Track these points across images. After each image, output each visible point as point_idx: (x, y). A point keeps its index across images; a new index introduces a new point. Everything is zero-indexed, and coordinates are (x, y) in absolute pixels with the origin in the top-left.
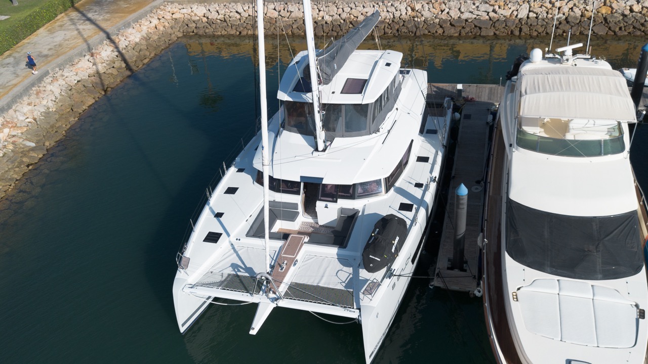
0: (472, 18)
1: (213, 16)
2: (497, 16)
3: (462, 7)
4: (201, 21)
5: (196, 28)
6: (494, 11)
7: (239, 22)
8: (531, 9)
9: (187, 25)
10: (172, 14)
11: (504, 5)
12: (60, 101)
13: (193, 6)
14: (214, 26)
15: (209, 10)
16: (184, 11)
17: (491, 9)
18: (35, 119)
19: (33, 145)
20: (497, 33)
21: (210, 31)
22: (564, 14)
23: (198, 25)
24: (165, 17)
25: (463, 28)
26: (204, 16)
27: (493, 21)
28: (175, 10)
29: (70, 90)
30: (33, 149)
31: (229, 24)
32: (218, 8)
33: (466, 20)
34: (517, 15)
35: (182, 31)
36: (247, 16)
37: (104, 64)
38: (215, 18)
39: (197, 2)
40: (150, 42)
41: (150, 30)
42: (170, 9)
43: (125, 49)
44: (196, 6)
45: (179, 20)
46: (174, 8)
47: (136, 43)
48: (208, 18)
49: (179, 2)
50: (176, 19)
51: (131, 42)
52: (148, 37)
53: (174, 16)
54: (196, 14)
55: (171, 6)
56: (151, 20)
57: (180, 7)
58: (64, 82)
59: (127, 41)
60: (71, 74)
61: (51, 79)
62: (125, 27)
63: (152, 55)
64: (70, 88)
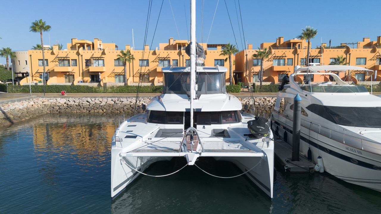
1: (72, 103)
4: (63, 105)
5: (59, 109)
7: (89, 106)
8: (255, 101)
9: (53, 108)
10: (43, 102)
11: (241, 99)
13: (57, 99)
14: (72, 108)
15: (69, 100)
16: (52, 101)
21: (68, 110)
22: (272, 103)
23: (60, 108)
24: (39, 102)
26: (65, 103)
28: (45, 100)
31: (82, 107)
32: (74, 100)
34: (249, 104)
35: (49, 110)
36: (94, 103)
39: (60, 97)
40: (29, 110)
41: (29, 106)
42: (41, 100)
43: (12, 110)
44: (60, 98)
45: (47, 105)
46: (44, 99)
47: (20, 109)
48: (68, 104)
49: (48, 97)
50: (45, 105)
51: (17, 108)
52: (27, 109)
53: (44, 103)
54: (59, 103)
55: (42, 98)
56: (30, 102)
57: (48, 99)
59: (14, 107)
62: (12, 102)
63: (30, 116)
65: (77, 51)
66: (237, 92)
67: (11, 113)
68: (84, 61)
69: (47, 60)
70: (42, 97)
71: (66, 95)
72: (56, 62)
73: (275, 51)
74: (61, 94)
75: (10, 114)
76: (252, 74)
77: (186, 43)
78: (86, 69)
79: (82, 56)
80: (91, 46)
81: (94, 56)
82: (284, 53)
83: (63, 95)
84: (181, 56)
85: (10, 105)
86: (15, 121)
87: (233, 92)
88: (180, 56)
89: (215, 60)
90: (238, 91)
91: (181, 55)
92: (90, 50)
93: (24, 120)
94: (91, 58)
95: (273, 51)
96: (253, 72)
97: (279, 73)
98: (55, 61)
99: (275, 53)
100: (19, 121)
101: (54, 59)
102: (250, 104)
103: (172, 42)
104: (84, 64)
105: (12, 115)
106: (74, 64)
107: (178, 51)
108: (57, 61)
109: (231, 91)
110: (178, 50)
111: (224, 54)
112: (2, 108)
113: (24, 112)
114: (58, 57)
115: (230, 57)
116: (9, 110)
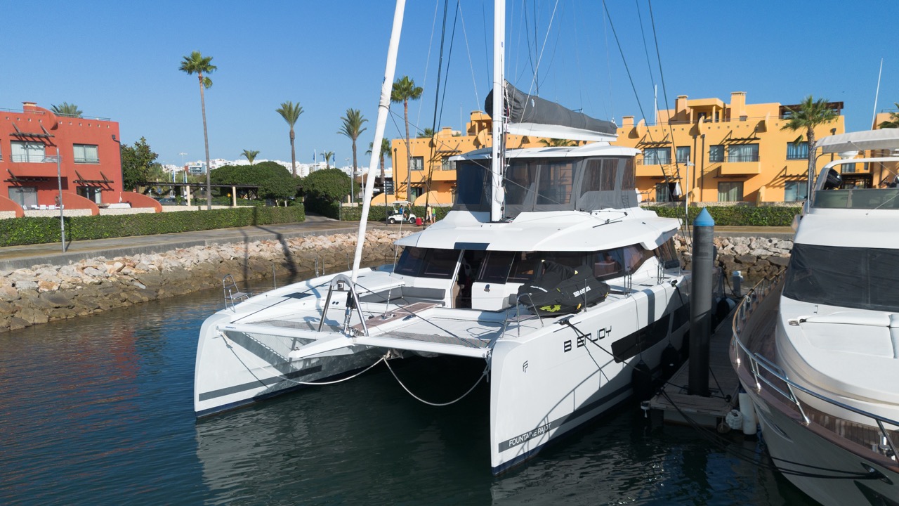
0: (766, 255)
3: (752, 244)
9: (392, 250)
10: (378, 239)
12: (201, 265)
13: (405, 232)
16: (394, 236)
18: (160, 269)
19: (143, 287)
24: (369, 238)
28: (383, 235)
29: (221, 262)
30: (140, 290)
33: (759, 257)
37: (275, 254)
39: (411, 229)
40: (341, 252)
41: (345, 244)
42: (378, 233)
44: (408, 232)
45: (384, 245)
46: (383, 233)
47: (323, 249)
49: (390, 229)
50: (381, 243)
51: (317, 247)
52: (340, 249)
53: (380, 240)
55: (379, 231)
56: (351, 236)
57: (389, 232)
58: (217, 254)
59: (313, 244)
60: (230, 249)
61: (203, 247)
62: (317, 235)
63: (337, 263)
64: (221, 260)
65: (475, 137)
67: (301, 255)
70: (382, 229)
75: (299, 256)
77: (714, 106)
79: (484, 146)
83: (418, 225)
84: (699, 137)
85: (308, 240)
86: (300, 270)
88: (695, 138)
89: (788, 143)
91: (699, 134)
100: (308, 270)
103: (685, 105)
105: (301, 258)
107: (692, 125)
108: (440, 161)
110: (691, 122)
111: (795, 126)
112: (289, 244)
113: (328, 254)
114: (440, 152)
115: (809, 134)
116: (301, 248)
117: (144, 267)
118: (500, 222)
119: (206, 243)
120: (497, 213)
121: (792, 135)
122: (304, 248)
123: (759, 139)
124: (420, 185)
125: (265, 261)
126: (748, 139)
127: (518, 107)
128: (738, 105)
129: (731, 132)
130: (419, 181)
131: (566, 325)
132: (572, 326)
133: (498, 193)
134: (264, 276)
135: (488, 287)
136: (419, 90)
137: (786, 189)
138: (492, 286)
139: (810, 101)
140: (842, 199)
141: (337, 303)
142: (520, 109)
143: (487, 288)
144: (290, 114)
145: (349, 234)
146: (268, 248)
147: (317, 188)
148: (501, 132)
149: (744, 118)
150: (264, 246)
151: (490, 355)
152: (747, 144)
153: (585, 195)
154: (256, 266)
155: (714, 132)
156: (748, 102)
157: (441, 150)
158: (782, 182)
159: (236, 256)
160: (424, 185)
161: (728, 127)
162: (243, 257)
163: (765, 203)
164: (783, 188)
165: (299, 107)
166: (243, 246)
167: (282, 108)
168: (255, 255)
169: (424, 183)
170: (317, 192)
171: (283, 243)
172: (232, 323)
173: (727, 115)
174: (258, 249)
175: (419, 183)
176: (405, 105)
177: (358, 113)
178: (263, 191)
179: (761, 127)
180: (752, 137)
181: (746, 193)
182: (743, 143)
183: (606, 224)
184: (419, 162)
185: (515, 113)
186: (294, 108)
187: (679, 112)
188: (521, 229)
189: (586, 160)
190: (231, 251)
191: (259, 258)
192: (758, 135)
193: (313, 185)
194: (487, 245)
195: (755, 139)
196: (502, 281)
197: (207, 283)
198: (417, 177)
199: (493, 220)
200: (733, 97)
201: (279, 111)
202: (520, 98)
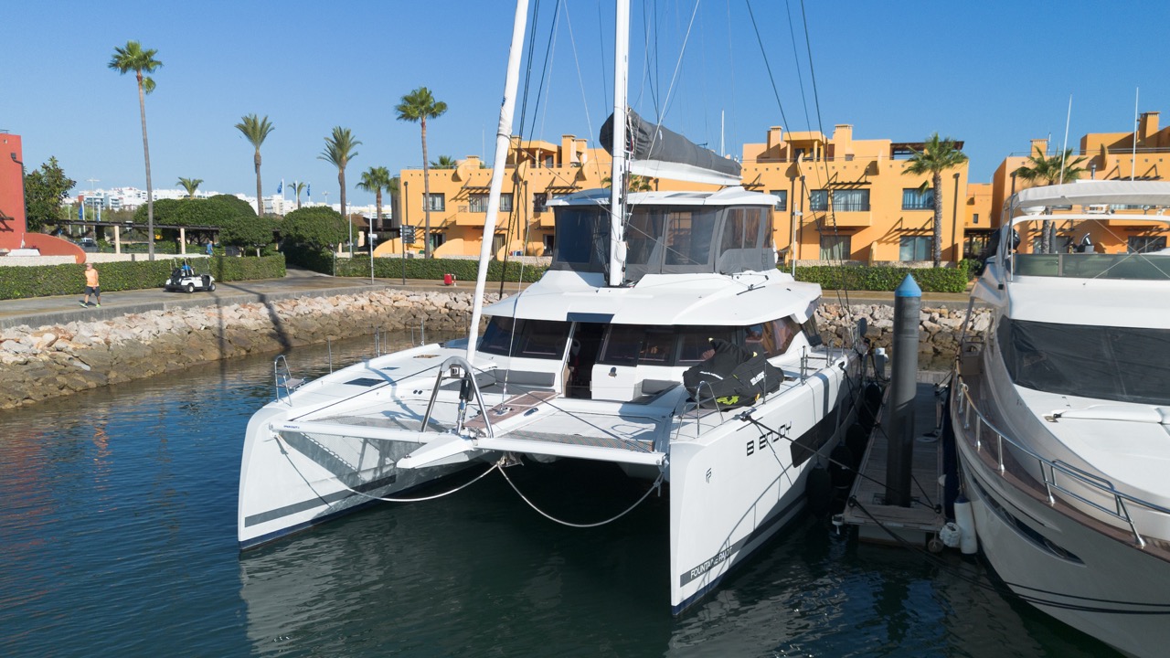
1: (460, 306)
2: (938, 326)
3: (875, 313)
4: (438, 312)
5: (427, 320)
6: (932, 320)
9: (415, 317)
10: (393, 302)
11: (949, 313)
12: (163, 337)
13: (430, 293)
14: (458, 319)
15: (455, 299)
16: (416, 298)
17: (928, 316)
18: (108, 343)
19: (88, 368)
20: (940, 348)
21: (449, 325)
23: (432, 317)
24: (382, 301)
25: (879, 339)
26: (446, 307)
27: (930, 332)
28: (400, 297)
29: (189, 333)
30: (84, 373)
32: (470, 297)
34: (972, 327)
35: (403, 322)
37: (260, 322)
38: (462, 309)
39: (438, 290)
40: (347, 320)
41: (351, 308)
42: (392, 294)
43: (302, 315)
44: (435, 293)
45: (403, 310)
46: (399, 295)
47: (324, 315)
48: (450, 309)
49: (408, 289)
50: (398, 308)
51: (315, 312)
52: (346, 314)
53: (396, 304)
54: (432, 304)
55: (394, 291)
56: (359, 298)
57: (409, 293)
58: (182, 321)
59: (310, 308)
60: (199, 316)
61: (162, 312)
62: (313, 295)
63: (344, 334)
64: (189, 330)
66: (954, 292)
67: (295, 323)
68: (531, 198)
69: (442, 195)
70: (397, 289)
71: (455, 285)
72: (463, 200)
73: (1118, 161)
74: (442, 282)
75: (292, 325)
76: (1032, 237)
77: (815, 140)
78: (536, 220)
79: (526, 183)
80: (555, 156)
81: (555, 185)
82: (1154, 166)
83: (447, 285)
84: (797, 179)
85: (301, 303)
86: (295, 344)
87: (938, 291)
88: (793, 180)
89: (904, 189)
90: (958, 289)
91: (798, 175)
92: (553, 167)
93: (321, 341)
94: (550, 188)
95: (1111, 160)
96: (1034, 230)
97: (1131, 234)
98: (460, 199)
99: (1117, 167)
100: (308, 343)
101: (460, 193)
102: (976, 328)
103: (778, 138)
104: (531, 206)
105: (296, 327)
106: (505, 205)
107: (788, 164)
108: (466, 199)
109: (933, 287)
110: (788, 161)
111: (919, 169)
112: (277, 309)
113: (331, 321)
114: (468, 188)
115: (936, 179)
116: (294, 314)
117: (85, 340)
118: (621, 286)
119: (165, 307)
120: (617, 275)
121: (915, 181)
122: (297, 314)
123: (870, 183)
124: (439, 231)
125: (249, 331)
126: (857, 183)
127: (645, 139)
128: (843, 140)
129: (837, 174)
130: (438, 226)
131: (748, 422)
132: (755, 422)
133: (619, 249)
134: (248, 351)
135: (614, 370)
136: (442, 106)
137: (901, 245)
138: (620, 369)
139: (936, 138)
140: (1047, 264)
141: (420, 392)
142: (647, 142)
143: (613, 372)
144: (254, 131)
145: (355, 295)
146: (251, 314)
147: (301, 232)
148: (623, 172)
149: (850, 157)
150: (245, 311)
151: (666, 462)
152: (856, 189)
153: (725, 253)
154: (237, 338)
155: (815, 173)
156: (854, 137)
157: (468, 185)
158: (897, 236)
159: (209, 324)
160: (445, 231)
161: (833, 167)
162: (217, 326)
163: (878, 262)
164: (898, 245)
165: (267, 122)
166: (216, 311)
167: (243, 123)
168: (233, 322)
169: (446, 228)
170: (301, 238)
171: (269, 307)
172: (292, 420)
173: (830, 152)
174: (237, 315)
175: (438, 228)
176: (423, 124)
177: (348, 133)
178: (226, 235)
179: (873, 169)
180: (862, 180)
181: (854, 250)
182: (851, 187)
183: (749, 290)
184: (438, 200)
185: (640, 146)
186: (260, 122)
187: (771, 146)
188: (651, 297)
189: (727, 210)
190: (200, 318)
191: (239, 328)
192: (869, 179)
193: (296, 228)
194: (611, 316)
195: (866, 183)
196: (633, 363)
197: (174, 362)
198: (436, 220)
199: (612, 284)
200: (837, 130)
201: (240, 127)
202: (648, 129)
